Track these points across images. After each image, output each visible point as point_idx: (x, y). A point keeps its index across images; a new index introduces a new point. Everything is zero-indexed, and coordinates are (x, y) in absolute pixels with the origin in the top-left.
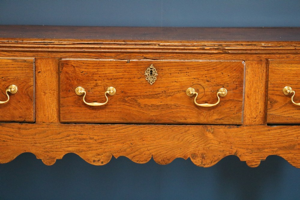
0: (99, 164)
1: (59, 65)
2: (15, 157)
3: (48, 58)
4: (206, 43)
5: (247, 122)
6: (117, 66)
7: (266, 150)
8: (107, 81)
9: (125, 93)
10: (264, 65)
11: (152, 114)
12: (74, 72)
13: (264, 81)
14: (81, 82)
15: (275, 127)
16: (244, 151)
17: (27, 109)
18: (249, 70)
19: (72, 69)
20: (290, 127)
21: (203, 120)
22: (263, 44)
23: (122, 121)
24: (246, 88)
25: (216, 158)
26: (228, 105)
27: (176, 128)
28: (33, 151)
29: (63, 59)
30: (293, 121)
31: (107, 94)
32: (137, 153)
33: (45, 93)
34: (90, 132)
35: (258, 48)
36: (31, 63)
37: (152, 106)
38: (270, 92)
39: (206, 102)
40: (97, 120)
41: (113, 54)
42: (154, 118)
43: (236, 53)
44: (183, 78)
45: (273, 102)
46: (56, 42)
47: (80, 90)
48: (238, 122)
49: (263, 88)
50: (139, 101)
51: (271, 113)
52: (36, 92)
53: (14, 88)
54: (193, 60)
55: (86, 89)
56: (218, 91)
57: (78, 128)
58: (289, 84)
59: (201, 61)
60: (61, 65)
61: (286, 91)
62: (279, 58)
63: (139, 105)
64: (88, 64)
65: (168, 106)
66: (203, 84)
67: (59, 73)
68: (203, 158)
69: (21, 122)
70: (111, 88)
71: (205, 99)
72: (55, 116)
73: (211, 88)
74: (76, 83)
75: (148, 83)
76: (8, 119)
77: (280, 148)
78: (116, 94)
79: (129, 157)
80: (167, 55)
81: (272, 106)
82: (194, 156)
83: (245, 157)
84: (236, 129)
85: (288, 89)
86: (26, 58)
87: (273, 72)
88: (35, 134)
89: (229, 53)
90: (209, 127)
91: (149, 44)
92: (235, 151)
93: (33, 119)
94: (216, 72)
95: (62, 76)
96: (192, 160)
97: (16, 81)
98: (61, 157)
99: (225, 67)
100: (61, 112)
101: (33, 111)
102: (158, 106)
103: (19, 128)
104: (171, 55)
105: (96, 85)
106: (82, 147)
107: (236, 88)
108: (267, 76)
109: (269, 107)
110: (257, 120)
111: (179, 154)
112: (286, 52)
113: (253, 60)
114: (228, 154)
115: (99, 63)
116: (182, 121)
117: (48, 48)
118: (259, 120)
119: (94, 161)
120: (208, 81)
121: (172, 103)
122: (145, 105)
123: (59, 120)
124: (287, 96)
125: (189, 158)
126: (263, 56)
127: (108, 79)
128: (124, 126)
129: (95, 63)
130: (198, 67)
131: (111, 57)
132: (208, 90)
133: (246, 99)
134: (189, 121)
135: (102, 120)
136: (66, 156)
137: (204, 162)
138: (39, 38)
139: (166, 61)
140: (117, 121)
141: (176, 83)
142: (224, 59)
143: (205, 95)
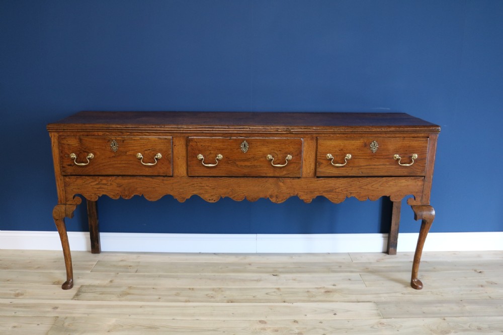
0: (213, 202)
1: (187, 141)
2: (161, 197)
3: (180, 137)
4: (279, 127)
5: (304, 175)
6: (223, 141)
7: (315, 193)
8: (216, 151)
9: (229, 158)
10: (315, 141)
11: (246, 171)
12: (197, 145)
13: (315, 150)
14: (200, 152)
15: (321, 178)
16: (303, 193)
17: (168, 168)
18: (305, 144)
19: (195, 143)
20: (330, 179)
21: (277, 174)
22: (314, 128)
23: (226, 175)
24: (304, 154)
25: (285, 198)
26: (292, 166)
27: (260, 179)
28: (172, 194)
29: (190, 138)
30: (333, 175)
31: (217, 159)
32: (236, 195)
33: (179, 158)
34: (206, 182)
35: (311, 130)
36: (169, 140)
37: (245, 166)
38: (318, 157)
39: (279, 164)
40: (211, 175)
41: (221, 134)
42: (247, 174)
43: (297, 134)
44: (265, 149)
45: (320, 164)
46: (185, 127)
47: (201, 157)
48: (298, 176)
49: (314, 155)
50: (237, 163)
51: (319, 170)
52: (173, 158)
53: (159, 155)
54: (271, 138)
55: (204, 156)
56: (286, 157)
57: (199, 179)
58: (330, 153)
59: (276, 138)
60: (188, 141)
61: (328, 157)
62: (324, 137)
63: (237, 165)
64: (204, 140)
65: (255, 166)
66: (277, 153)
67: (187, 146)
68: (277, 197)
69: (164, 176)
70: (220, 155)
71: (278, 162)
72: (185, 172)
73: (281, 155)
74: (198, 152)
75: (243, 152)
76: (156, 174)
77: (324, 192)
78: (223, 159)
79: (231, 197)
80: (255, 135)
81: (319, 166)
82: (271, 196)
83: (303, 197)
84: (297, 180)
85: (330, 156)
86: (166, 137)
87: (320, 145)
88: (173, 184)
89: (293, 133)
90: (281, 179)
91: (243, 128)
92: (296, 193)
93: (171, 175)
94: (285, 145)
95: (189, 148)
96: (270, 199)
97: (160, 151)
98: (189, 197)
99: (291, 142)
100: (189, 170)
101: (171, 170)
102: (249, 166)
103: (163, 180)
104: (257, 134)
105: (211, 154)
106: (201, 191)
107: (298, 155)
108: (317, 147)
109: (318, 166)
110: (310, 174)
111: (262, 195)
112: (328, 133)
113: (308, 138)
114: (292, 195)
115: (212, 140)
116: (264, 175)
117: (180, 130)
118: (311, 174)
119: (209, 200)
120: (280, 151)
121: (258, 164)
122: (241, 166)
123: (188, 174)
124: (329, 160)
125: (268, 198)
126: (314, 135)
127: (218, 150)
128: (228, 178)
129: (209, 140)
130: (274, 142)
131: (219, 136)
132: (280, 156)
133: (304, 162)
134: (268, 175)
135: (214, 175)
136: (191, 197)
137: (278, 200)
138: (174, 124)
139: (254, 138)
140: (224, 175)
141: (260, 152)
142: (290, 137)
143: (278, 159)
